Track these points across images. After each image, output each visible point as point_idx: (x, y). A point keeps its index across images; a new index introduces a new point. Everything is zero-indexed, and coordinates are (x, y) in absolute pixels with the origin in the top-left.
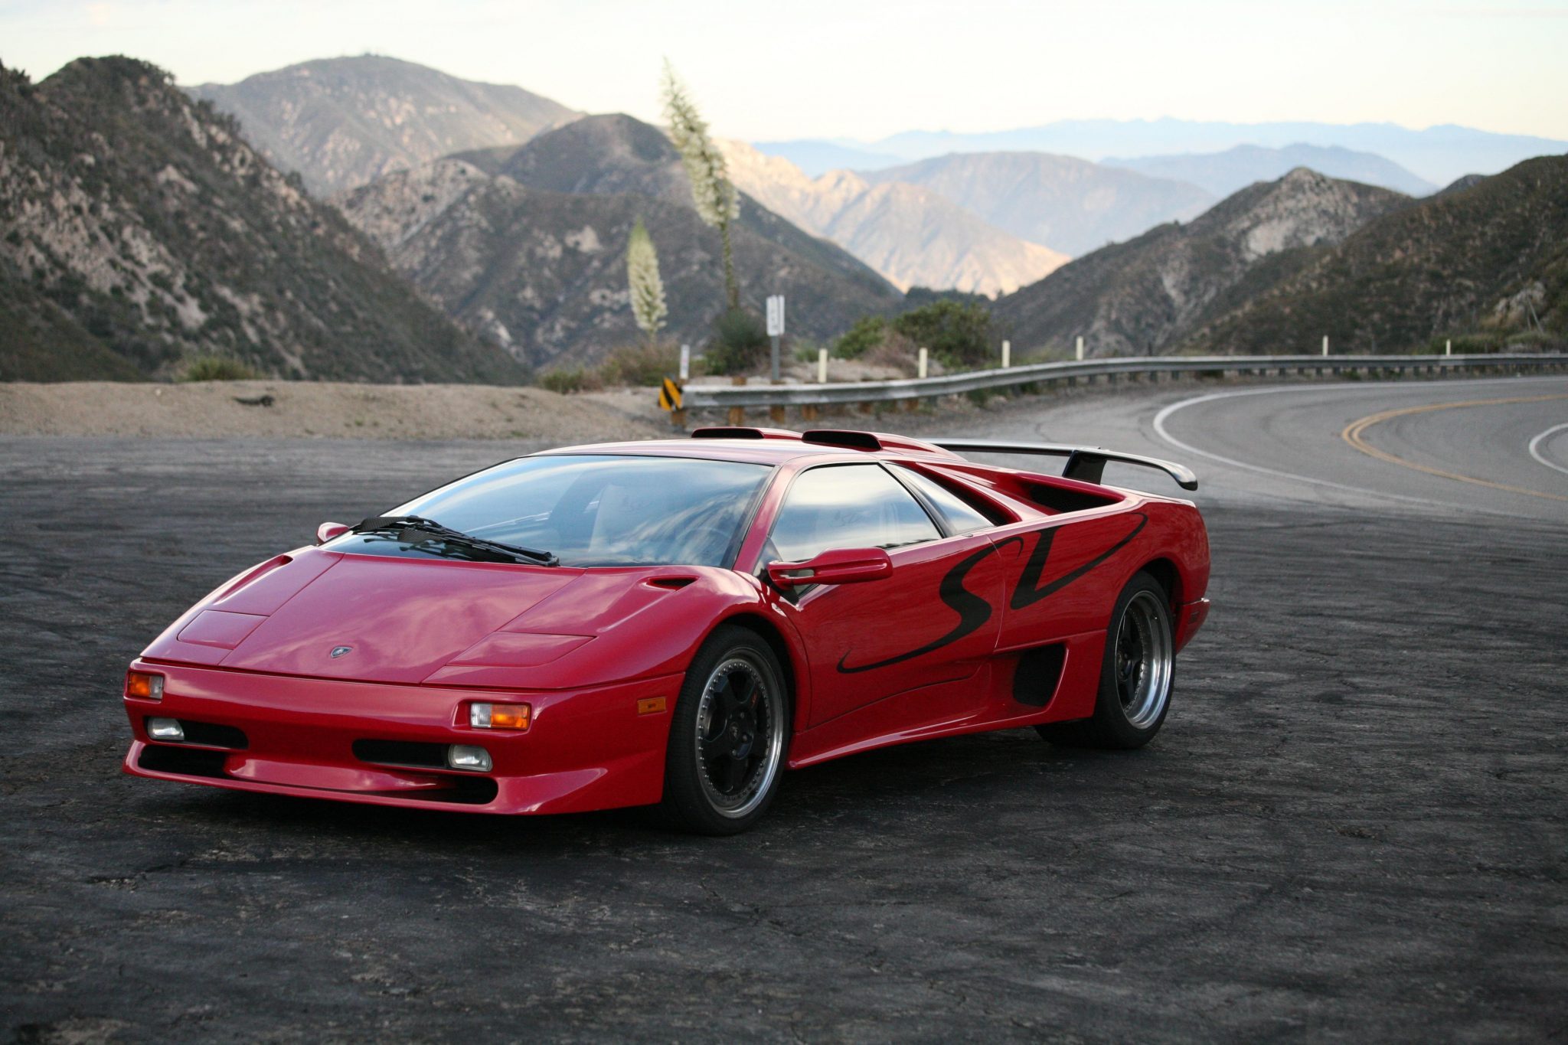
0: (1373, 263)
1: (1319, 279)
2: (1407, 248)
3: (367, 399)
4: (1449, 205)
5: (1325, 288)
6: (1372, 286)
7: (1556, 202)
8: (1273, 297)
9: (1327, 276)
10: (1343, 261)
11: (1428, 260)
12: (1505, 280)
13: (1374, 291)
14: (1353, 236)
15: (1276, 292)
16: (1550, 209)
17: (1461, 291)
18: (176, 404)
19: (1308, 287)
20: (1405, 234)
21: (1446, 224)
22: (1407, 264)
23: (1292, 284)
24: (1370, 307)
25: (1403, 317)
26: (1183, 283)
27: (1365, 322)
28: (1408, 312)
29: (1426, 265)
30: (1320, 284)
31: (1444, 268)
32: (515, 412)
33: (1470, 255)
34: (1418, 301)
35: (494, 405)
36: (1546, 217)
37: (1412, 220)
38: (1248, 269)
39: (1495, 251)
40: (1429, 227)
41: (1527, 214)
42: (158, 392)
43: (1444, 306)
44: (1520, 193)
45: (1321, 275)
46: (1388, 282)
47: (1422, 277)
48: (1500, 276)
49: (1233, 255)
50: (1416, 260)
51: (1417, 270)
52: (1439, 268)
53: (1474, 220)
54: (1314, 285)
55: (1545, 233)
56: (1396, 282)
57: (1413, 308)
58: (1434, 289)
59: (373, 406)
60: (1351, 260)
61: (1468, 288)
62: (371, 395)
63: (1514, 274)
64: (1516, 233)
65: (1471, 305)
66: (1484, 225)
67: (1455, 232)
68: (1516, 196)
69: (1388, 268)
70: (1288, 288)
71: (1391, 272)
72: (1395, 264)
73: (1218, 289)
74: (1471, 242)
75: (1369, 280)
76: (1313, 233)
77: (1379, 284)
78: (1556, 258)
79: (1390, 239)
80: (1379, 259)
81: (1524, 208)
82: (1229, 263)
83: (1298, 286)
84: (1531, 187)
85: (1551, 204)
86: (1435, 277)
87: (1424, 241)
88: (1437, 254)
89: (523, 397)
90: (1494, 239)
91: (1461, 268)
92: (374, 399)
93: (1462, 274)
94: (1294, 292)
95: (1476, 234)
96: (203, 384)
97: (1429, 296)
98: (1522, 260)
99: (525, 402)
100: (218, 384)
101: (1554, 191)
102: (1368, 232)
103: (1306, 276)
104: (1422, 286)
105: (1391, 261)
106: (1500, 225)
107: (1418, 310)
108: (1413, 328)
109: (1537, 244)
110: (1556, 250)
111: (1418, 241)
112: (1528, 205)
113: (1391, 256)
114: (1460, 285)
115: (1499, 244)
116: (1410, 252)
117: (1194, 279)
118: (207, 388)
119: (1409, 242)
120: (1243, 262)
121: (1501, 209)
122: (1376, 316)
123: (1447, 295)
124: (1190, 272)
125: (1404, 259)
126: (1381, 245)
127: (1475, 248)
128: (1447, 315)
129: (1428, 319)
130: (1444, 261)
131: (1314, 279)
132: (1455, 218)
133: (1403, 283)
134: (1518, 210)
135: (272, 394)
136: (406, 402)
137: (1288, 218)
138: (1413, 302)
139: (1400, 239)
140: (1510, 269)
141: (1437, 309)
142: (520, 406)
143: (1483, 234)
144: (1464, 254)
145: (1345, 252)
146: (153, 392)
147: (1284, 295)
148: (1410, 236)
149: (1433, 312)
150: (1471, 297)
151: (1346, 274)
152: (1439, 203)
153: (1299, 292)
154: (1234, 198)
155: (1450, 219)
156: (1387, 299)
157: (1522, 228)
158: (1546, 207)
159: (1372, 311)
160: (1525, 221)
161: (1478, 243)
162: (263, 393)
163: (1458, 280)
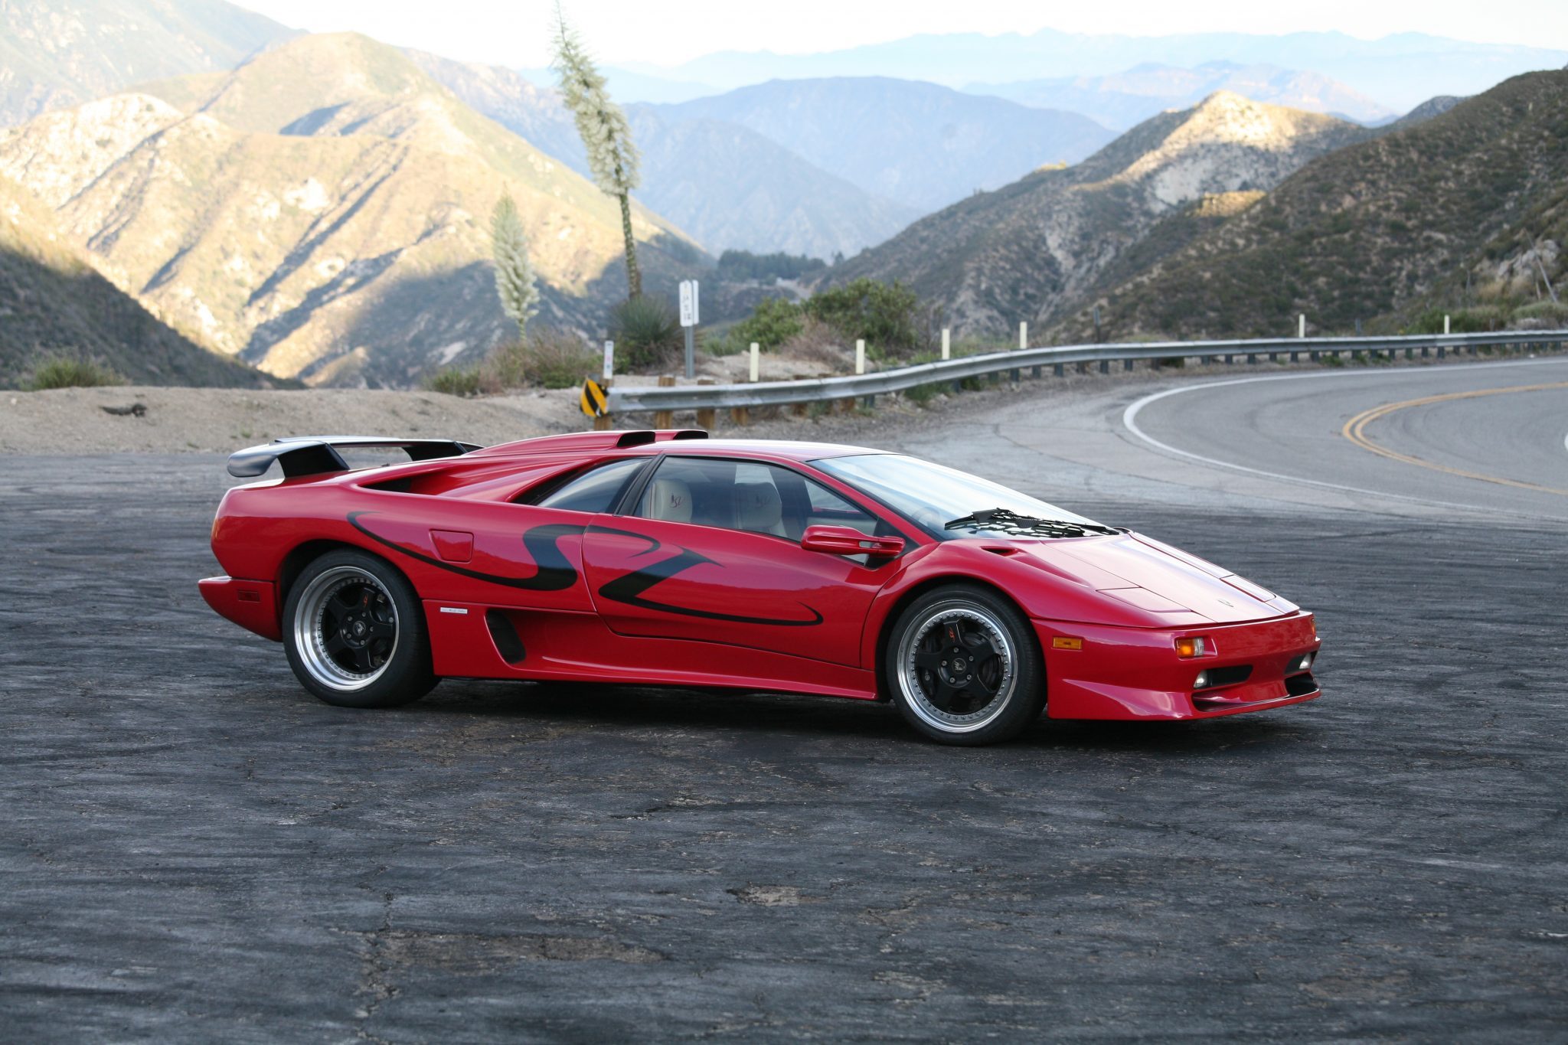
0: (1315, 213)
1: (1246, 234)
2: (1360, 192)
3: (250, 406)
4: (1413, 136)
5: (1254, 246)
6: (1315, 242)
7: (1552, 130)
8: (1189, 258)
9: (1257, 231)
10: (1277, 211)
11: (1387, 208)
12: (1487, 232)
13: (1318, 250)
14: (1290, 178)
15: (1193, 252)
16: (1545, 139)
17: (1430, 247)
18: (36, 414)
19: (1233, 244)
20: (1357, 176)
21: (1411, 160)
22: (1360, 214)
23: (1212, 242)
24: (1312, 268)
25: (1357, 281)
26: (1072, 241)
27: (1306, 288)
28: (1362, 275)
29: (1385, 215)
30: (1249, 241)
31: (1408, 218)
32: (419, 420)
33: (1441, 200)
34: (1375, 260)
35: (394, 412)
36: (1540, 150)
37: (1366, 158)
38: (1155, 222)
39: (1475, 195)
40: (1388, 166)
41: (1515, 147)
42: (14, 401)
43: (1408, 266)
44: (1506, 120)
45: (1250, 230)
46: (1336, 237)
47: (1380, 230)
48: (1481, 227)
49: (1135, 205)
50: (1372, 208)
51: (1374, 221)
52: (1401, 218)
53: (1446, 156)
54: (1241, 242)
55: (1538, 170)
56: (1347, 236)
57: (1368, 269)
58: (1396, 245)
59: (258, 414)
60: (1288, 209)
61: (1439, 243)
62: (256, 402)
63: (1499, 225)
64: (1501, 171)
65: (1444, 264)
66: (1458, 163)
67: (1421, 170)
68: (1500, 123)
69: (1336, 218)
70: (1207, 247)
71: (1341, 224)
72: (1346, 213)
73: (1117, 249)
74: (1442, 184)
75: (1312, 235)
76: (1237, 176)
77: (1324, 240)
78: (1554, 203)
79: (1338, 182)
80: (1323, 208)
81: (1511, 139)
82: (1130, 215)
83: (1220, 244)
84: (1520, 112)
85: (1546, 133)
86: (1396, 229)
87: (1382, 184)
88: (1398, 199)
89: (426, 402)
90: (1473, 181)
91: (1430, 217)
92: (259, 407)
93: (1432, 225)
94: (1215, 251)
95: (1449, 174)
96: (63, 391)
97: (1389, 254)
98: (1509, 206)
99: (428, 408)
100: (78, 391)
101: (1550, 116)
102: (1309, 173)
103: (1229, 231)
104: (1380, 241)
105: (1339, 210)
106: (1480, 162)
107: (1375, 271)
108: (1369, 296)
109: (1529, 185)
110: (1554, 193)
111: (1373, 183)
112: (1516, 135)
113: (1340, 204)
114: (1429, 238)
115: (1479, 185)
116: (1363, 198)
117: (1085, 237)
118: (68, 396)
119: (1363, 185)
120: (1148, 214)
121: (1481, 141)
122: (1321, 281)
123: (1412, 252)
124: (1080, 228)
125: (1356, 208)
126: (1325, 190)
127: (1448, 191)
128: (1412, 278)
129: (1388, 283)
130: (1408, 209)
131: (1239, 235)
132: (1421, 153)
133: (1355, 238)
134: (1504, 142)
135: (144, 402)
136: (294, 409)
137: (1204, 157)
138: (1369, 262)
139: (1352, 182)
140: (1494, 218)
141: (1400, 269)
142: (423, 413)
143: (1458, 174)
144: (1434, 200)
145: (1280, 200)
146: (8, 401)
147: (1203, 256)
148: (1363, 179)
149: (1394, 274)
150: (1444, 254)
151: (1282, 227)
152: (1400, 135)
153: (1222, 252)
154: (1135, 132)
155: (1414, 155)
156: (1335, 258)
157: (1508, 164)
158: (1541, 137)
159: (1317, 274)
160: (1514, 156)
161: (1452, 185)
162: (134, 401)
163: (1426, 233)
